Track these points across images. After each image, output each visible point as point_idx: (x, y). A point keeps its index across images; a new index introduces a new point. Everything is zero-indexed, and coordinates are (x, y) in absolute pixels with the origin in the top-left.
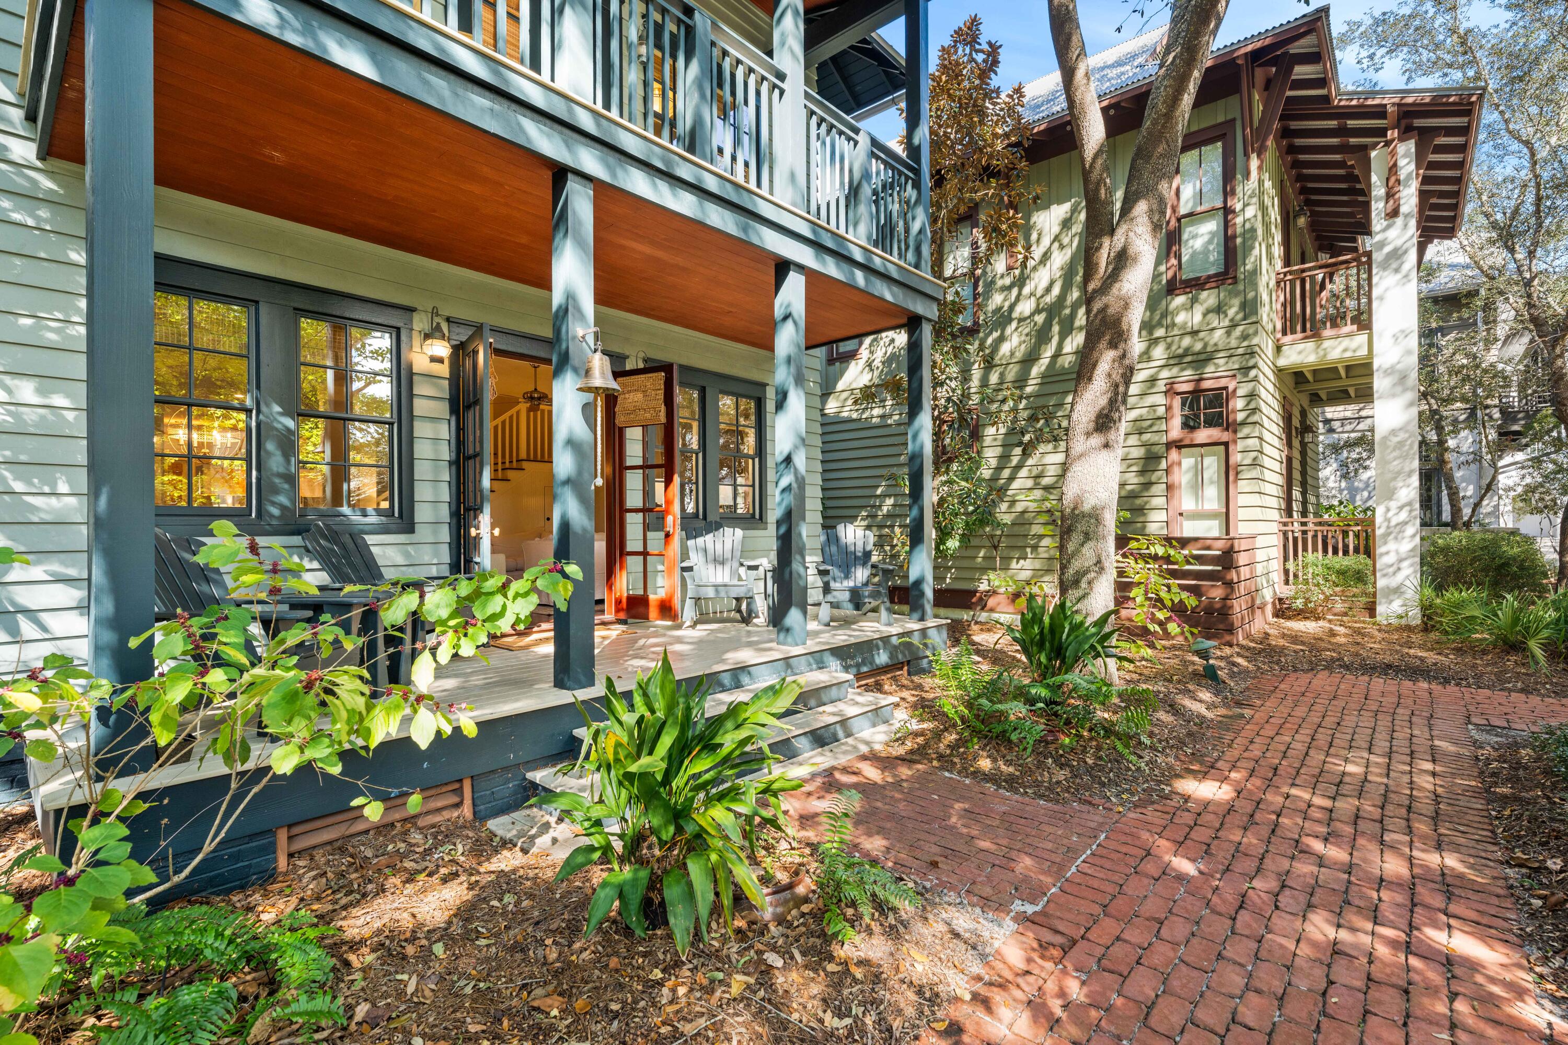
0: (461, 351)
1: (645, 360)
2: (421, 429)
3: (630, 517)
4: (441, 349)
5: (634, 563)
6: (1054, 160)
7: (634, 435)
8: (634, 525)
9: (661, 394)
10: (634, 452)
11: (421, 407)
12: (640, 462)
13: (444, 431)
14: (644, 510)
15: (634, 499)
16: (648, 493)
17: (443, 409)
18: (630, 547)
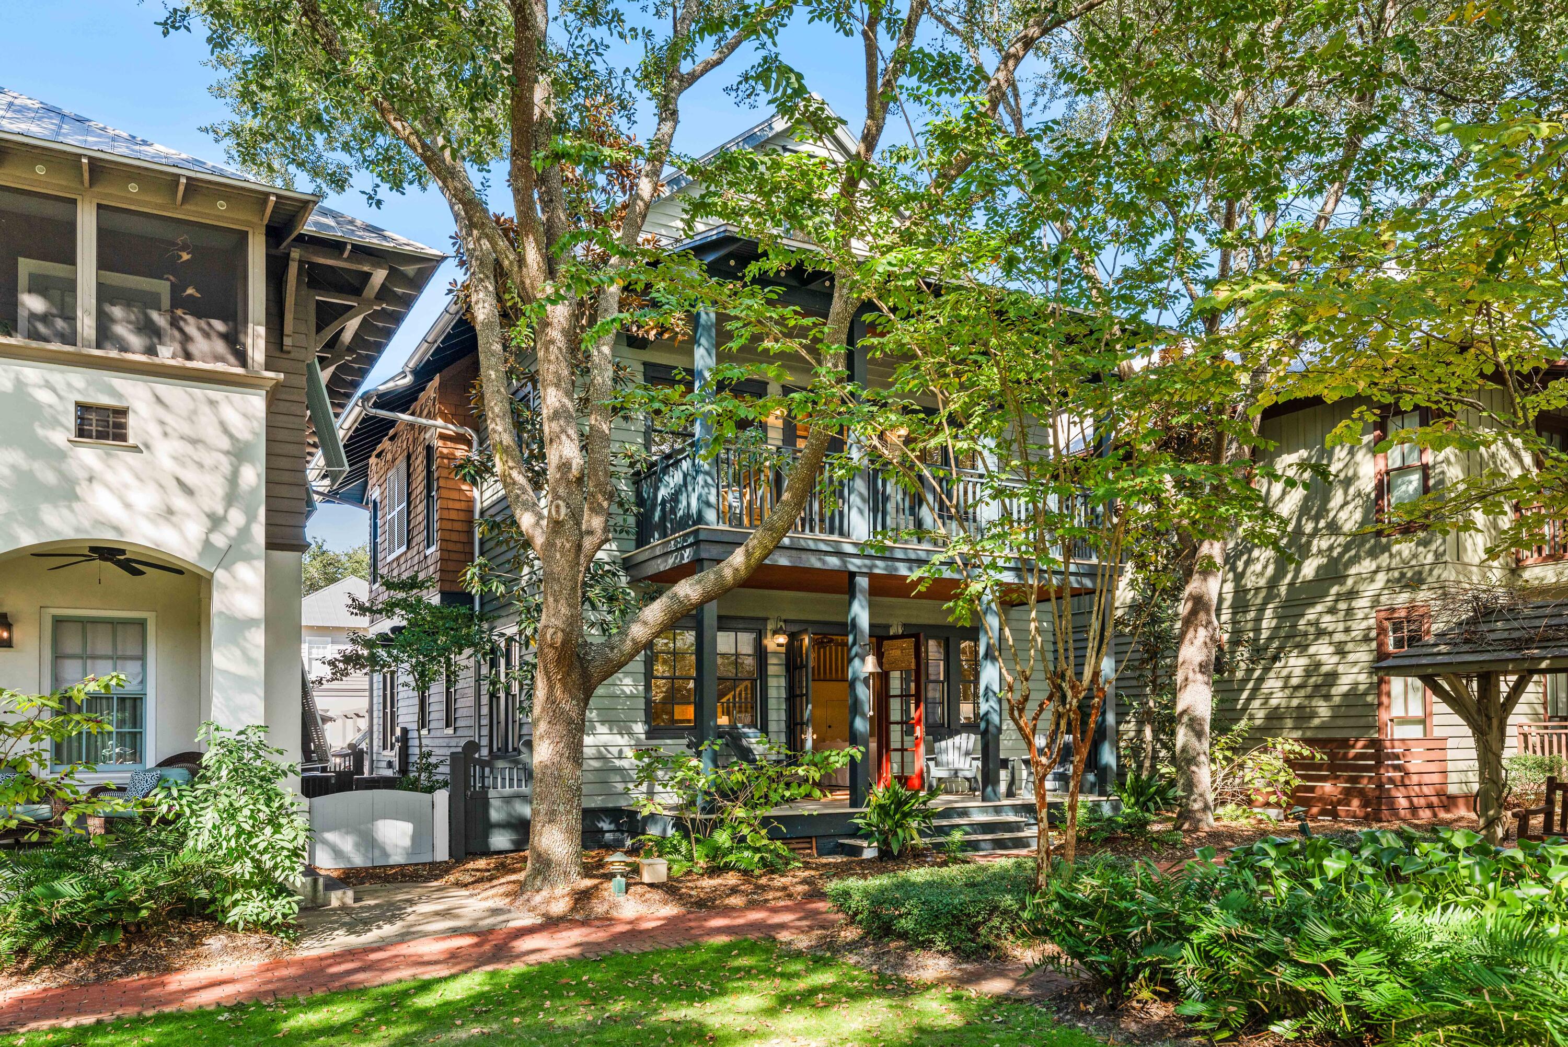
0: (793, 636)
1: (904, 625)
2: (772, 682)
3: (893, 727)
4: (782, 639)
5: (896, 756)
6: (1301, 413)
7: (895, 676)
8: (895, 733)
9: (912, 651)
10: (895, 685)
11: (772, 670)
12: (898, 692)
13: (783, 682)
14: (901, 723)
15: (895, 715)
16: (906, 711)
17: (781, 670)
18: (893, 746)
